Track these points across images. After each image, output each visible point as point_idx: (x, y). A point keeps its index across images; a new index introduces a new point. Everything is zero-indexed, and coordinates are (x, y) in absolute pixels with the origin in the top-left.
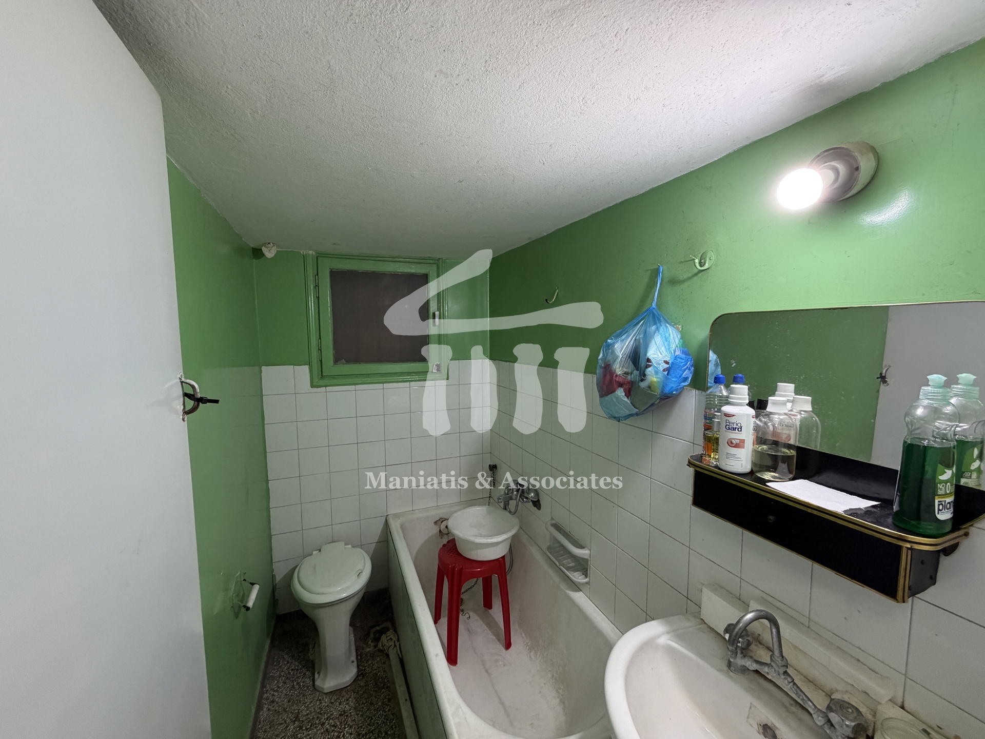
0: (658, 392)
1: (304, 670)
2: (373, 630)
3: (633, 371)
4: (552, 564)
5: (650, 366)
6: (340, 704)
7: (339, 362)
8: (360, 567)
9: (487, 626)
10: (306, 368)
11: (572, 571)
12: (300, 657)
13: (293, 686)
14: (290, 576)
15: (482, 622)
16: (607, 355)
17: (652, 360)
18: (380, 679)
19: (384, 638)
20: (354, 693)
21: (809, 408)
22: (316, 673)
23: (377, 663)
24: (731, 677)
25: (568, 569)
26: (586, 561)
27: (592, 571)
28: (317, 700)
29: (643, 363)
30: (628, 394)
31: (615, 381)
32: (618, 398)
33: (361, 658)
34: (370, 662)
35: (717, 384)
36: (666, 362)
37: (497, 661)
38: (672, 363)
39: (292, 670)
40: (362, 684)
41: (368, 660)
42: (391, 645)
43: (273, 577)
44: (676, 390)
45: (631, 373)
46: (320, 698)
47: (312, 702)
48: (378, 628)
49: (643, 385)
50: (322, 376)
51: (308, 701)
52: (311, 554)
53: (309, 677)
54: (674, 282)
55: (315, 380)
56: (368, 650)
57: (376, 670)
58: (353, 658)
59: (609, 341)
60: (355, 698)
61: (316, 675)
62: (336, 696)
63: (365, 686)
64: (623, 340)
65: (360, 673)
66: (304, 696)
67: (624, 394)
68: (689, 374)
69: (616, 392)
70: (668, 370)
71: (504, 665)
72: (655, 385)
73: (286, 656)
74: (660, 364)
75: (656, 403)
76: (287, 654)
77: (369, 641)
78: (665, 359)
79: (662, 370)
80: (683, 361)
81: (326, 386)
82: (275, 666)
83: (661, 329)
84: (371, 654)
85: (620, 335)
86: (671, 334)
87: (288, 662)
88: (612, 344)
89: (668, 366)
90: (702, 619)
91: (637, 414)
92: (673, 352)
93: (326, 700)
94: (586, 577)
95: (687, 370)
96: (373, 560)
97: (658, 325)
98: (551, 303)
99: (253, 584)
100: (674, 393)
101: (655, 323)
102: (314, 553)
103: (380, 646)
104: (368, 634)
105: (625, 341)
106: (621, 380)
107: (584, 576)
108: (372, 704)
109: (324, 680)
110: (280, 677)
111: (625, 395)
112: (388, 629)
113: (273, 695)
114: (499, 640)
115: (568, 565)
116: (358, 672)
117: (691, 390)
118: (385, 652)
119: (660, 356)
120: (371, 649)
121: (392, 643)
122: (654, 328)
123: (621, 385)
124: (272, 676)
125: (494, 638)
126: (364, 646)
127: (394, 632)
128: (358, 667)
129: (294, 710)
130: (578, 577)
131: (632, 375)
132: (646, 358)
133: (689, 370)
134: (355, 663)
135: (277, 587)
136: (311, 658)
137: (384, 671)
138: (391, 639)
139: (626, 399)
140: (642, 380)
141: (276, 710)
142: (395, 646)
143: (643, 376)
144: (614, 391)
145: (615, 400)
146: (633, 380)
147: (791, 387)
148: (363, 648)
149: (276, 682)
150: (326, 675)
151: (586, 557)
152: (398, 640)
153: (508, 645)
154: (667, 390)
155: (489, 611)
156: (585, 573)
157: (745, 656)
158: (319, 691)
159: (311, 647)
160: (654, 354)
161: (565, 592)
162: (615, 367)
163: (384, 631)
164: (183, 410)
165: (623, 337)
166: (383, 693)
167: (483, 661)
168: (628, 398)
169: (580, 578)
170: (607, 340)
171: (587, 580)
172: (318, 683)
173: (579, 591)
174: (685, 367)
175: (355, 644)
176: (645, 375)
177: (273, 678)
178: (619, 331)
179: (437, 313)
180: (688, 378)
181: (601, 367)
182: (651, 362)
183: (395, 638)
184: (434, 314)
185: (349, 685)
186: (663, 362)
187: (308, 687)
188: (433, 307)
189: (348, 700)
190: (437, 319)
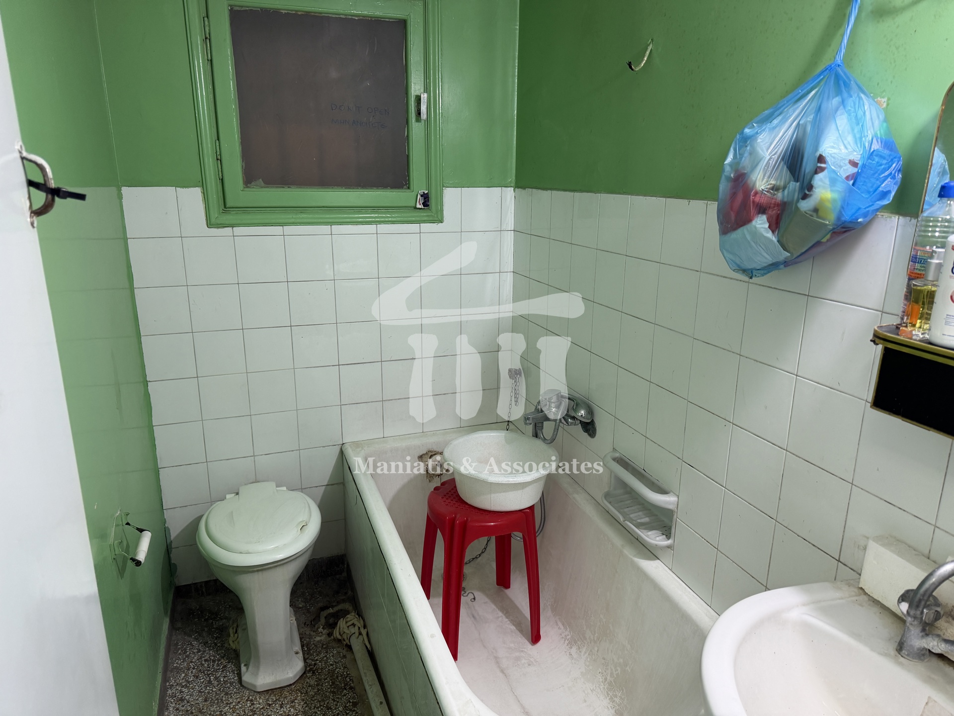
0: (830, 219)
1: (224, 662)
2: (324, 614)
3: (789, 183)
4: (613, 520)
5: (822, 169)
6: (281, 707)
7: (253, 183)
8: (302, 517)
9: (503, 612)
10: (197, 192)
11: (645, 529)
12: (216, 644)
13: (210, 682)
14: (193, 528)
15: (493, 606)
16: (741, 158)
17: (828, 159)
18: (340, 678)
19: (342, 623)
20: (302, 693)
22: (242, 665)
23: (333, 656)
25: (639, 526)
26: (670, 512)
27: (680, 527)
28: (247, 700)
29: (808, 165)
30: (775, 225)
31: (754, 202)
32: (755, 234)
33: (309, 649)
34: (322, 655)
35: (945, 199)
36: (854, 164)
37: (518, 659)
38: (864, 166)
39: (206, 660)
40: (312, 682)
41: (320, 653)
42: (355, 633)
43: (166, 531)
44: (865, 215)
45: (784, 188)
46: (251, 697)
47: (239, 702)
48: (331, 610)
49: (805, 206)
50: (225, 207)
51: (233, 700)
52: (223, 499)
53: (233, 671)
54: (883, 12)
55: (214, 214)
56: (318, 639)
57: (332, 665)
58: (297, 647)
60: (303, 700)
61: (243, 669)
62: (275, 695)
63: (317, 685)
64: (774, 128)
65: (308, 669)
66: (227, 694)
67: (767, 225)
68: (891, 186)
69: (754, 223)
70: (855, 178)
71: (529, 665)
72: (829, 205)
73: (195, 643)
74: (841, 167)
75: (824, 240)
76: (196, 639)
77: (319, 628)
78: (851, 158)
79: (844, 176)
80: (885, 162)
81: (232, 226)
82: (180, 654)
83: (850, 102)
84: (323, 645)
85: (769, 119)
86: (867, 113)
87: (199, 651)
88: (752, 136)
89: (855, 170)
90: (862, 589)
91: (786, 263)
92: (867, 145)
93: (261, 701)
94: (668, 537)
95: (889, 179)
96: (322, 507)
97: (845, 95)
98: (637, 69)
99: (141, 531)
100: (859, 220)
101: (839, 92)
102: (228, 496)
103: (336, 634)
104: (317, 618)
105: (777, 129)
106: (763, 201)
107: (664, 536)
108: (329, 708)
109: (256, 674)
110: (189, 669)
111: (769, 227)
112: (348, 612)
113: (181, 692)
114: (521, 631)
115: (639, 521)
116: (306, 667)
117: (891, 217)
118: (345, 643)
119: (843, 150)
120: (322, 638)
121: (353, 630)
122: (836, 101)
123: (762, 209)
124: (176, 668)
125: (513, 628)
126: (312, 633)
127: (357, 616)
128: (305, 660)
129: (214, 711)
130: (655, 538)
131: (786, 191)
132: (818, 154)
133: (894, 178)
134: (301, 655)
135: (173, 546)
136: (233, 646)
137: (345, 667)
138: (354, 625)
139: (769, 235)
140: (805, 197)
141: (187, 711)
142: (360, 634)
143: (807, 189)
144: (748, 221)
145: (748, 237)
146: (785, 200)
148: (310, 637)
149: (183, 675)
150: (258, 667)
151: (671, 507)
152: (365, 627)
153: (535, 638)
154: (847, 217)
155: (507, 591)
156: (667, 532)
157: (927, 635)
158: (248, 689)
159: (231, 631)
160: (833, 147)
161: (632, 561)
162: (754, 179)
163: (343, 614)
165: (775, 122)
166: (345, 695)
167: (496, 658)
168: (773, 232)
169: (658, 538)
170: (744, 129)
171: (669, 542)
172: (247, 678)
173: (655, 560)
174: (887, 173)
175: (299, 630)
176: (810, 187)
177: (178, 670)
178: (767, 112)
179: (424, 97)
180: (889, 192)
181: (728, 178)
182: (825, 162)
183: (359, 624)
184: (418, 99)
185: (294, 684)
186: (847, 162)
187: (231, 683)
188: (416, 87)
189: (292, 702)
190: (423, 108)
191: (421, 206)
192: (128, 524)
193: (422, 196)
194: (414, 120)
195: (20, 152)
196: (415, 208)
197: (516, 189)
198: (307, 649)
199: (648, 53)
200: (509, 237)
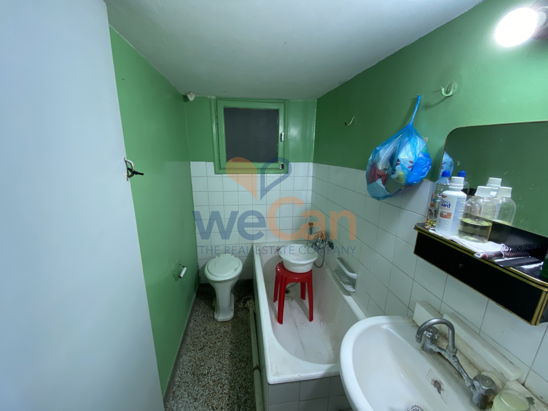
0: (403, 182)
1: (210, 310)
2: (244, 298)
3: (390, 167)
4: (336, 280)
5: (399, 164)
6: (224, 328)
7: (229, 160)
8: (237, 266)
10: (212, 164)
11: (346, 284)
12: (209, 304)
13: (205, 316)
14: (204, 267)
16: (374, 158)
17: (401, 160)
18: (244, 321)
19: (248, 302)
20: (232, 324)
21: (509, 196)
23: (243, 313)
24: (422, 353)
25: (345, 283)
26: (355, 280)
27: (358, 285)
28: (215, 324)
29: (395, 162)
30: (384, 183)
31: (377, 174)
32: (378, 185)
35: (444, 177)
36: (411, 162)
37: (302, 323)
38: (416, 163)
39: (205, 309)
40: (236, 321)
41: (240, 311)
43: (198, 266)
44: (416, 181)
45: (388, 169)
47: (212, 324)
48: (246, 297)
49: (393, 176)
50: (220, 168)
51: (211, 323)
52: (215, 258)
53: (212, 313)
54: (427, 106)
55: (217, 170)
56: (240, 306)
57: (243, 316)
58: (233, 308)
59: (377, 148)
60: (232, 326)
61: (215, 313)
62: (223, 324)
64: (386, 148)
65: (235, 316)
66: (209, 321)
67: (381, 182)
68: (426, 171)
69: (377, 181)
70: (412, 167)
72: (402, 177)
73: (203, 303)
74: (406, 163)
75: (403, 189)
76: (203, 301)
77: (241, 302)
78: (410, 160)
79: (407, 167)
80: (424, 161)
81: (222, 174)
82: (198, 305)
83: (412, 139)
84: (241, 309)
85: (385, 144)
86: (418, 144)
87: (204, 305)
89: (412, 164)
90: (414, 320)
91: (390, 196)
92: (417, 155)
93: (219, 325)
94: (354, 289)
95: (426, 168)
96: (244, 264)
97: (411, 137)
98: (348, 125)
99: (184, 267)
100: (414, 183)
101: (408, 136)
102: (216, 257)
103: (246, 306)
104: (241, 299)
106: (380, 174)
107: (353, 288)
108: (239, 330)
109: (218, 315)
110: (200, 311)
111: (382, 183)
112: (250, 299)
113: (196, 318)
114: (306, 315)
115: (345, 281)
117: (428, 182)
118: (248, 309)
119: (407, 157)
120: (241, 306)
121: (251, 305)
122: (407, 139)
123: (380, 177)
125: (302, 312)
126: (239, 304)
127: (253, 301)
128: (234, 313)
129: (204, 326)
130: (349, 288)
131: (388, 171)
132: (397, 159)
133: (428, 167)
134: (233, 311)
135: (200, 271)
136: (214, 305)
137: (246, 317)
138: (251, 303)
139: (382, 186)
140: (393, 174)
141: (197, 325)
142: (253, 307)
143: (394, 171)
144: (375, 180)
145: (375, 186)
146: (388, 173)
147: (500, 180)
148: (237, 305)
149: (198, 313)
150: (219, 313)
151: (355, 278)
152: (254, 305)
153: (311, 319)
154: (410, 181)
155: (304, 301)
157: (433, 344)
158: (215, 320)
159: (214, 300)
160: (403, 156)
161: (342, 296)
162: (378, 165)
163: (249, 299)
164: (127, 175)
165: (387, 146)
166: (245, 327)
167: (295, 322)
168: (384, 185)
169: (350, 288)
171: (354, 290)
172: (215, 316)
173: (349, 296)
174: (425, 166)
175: (234, 302)
176: (395, 170)
177: (196, 311)
178: (385, 142)
179: (283, 134)
180: (425, 173)
181: (370, 165)
182: (399, 161)
183: (253, 303)
184: (281, 134)
185: (230, 320)
186: (408, 161)
187: (211, 318)
188: (281, 130)
189: (228, 327)
190: (283, 137)
191: (281, 168)
192: (180, 264)
193: (281, 165)
194: (280, 141)
195: (124, 159)
196: (279, 169)
197: (314, 163)
198: (236, 310)
199: (353, 119)
200: (311, 179)
